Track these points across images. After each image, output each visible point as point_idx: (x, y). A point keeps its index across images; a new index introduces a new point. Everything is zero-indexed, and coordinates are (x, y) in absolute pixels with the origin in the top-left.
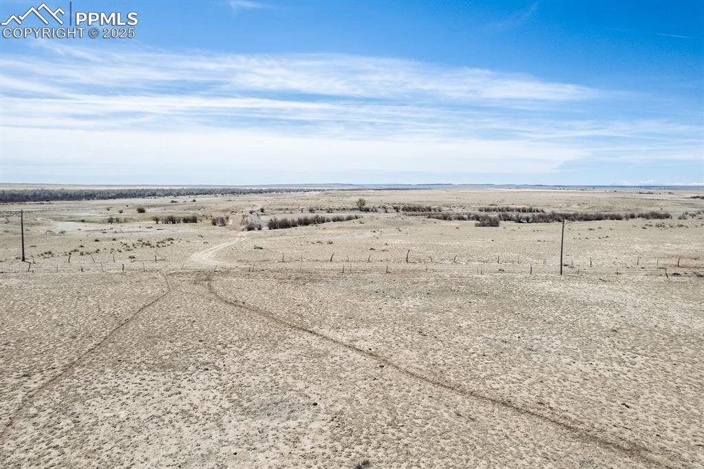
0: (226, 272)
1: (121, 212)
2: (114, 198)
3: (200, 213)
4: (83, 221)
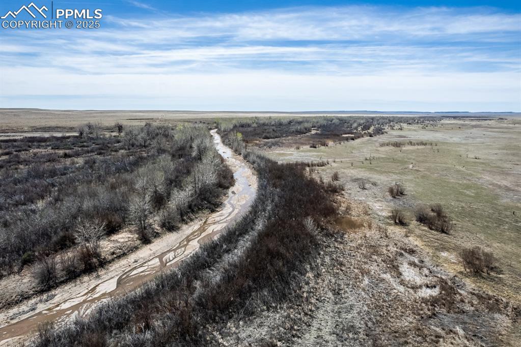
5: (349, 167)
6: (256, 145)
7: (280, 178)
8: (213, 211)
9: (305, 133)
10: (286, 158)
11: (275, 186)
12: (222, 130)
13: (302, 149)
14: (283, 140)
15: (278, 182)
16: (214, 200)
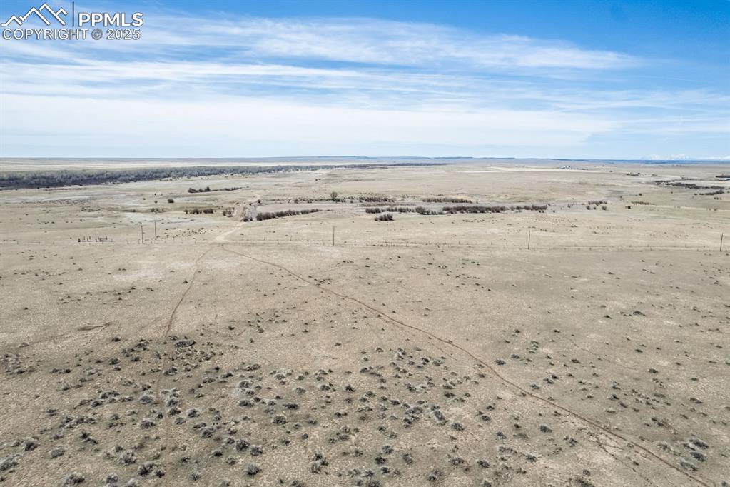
0: (228, 244)
1: (156, 202)
2: (134, 180)
3: (214, 204)
4: (134, 211)
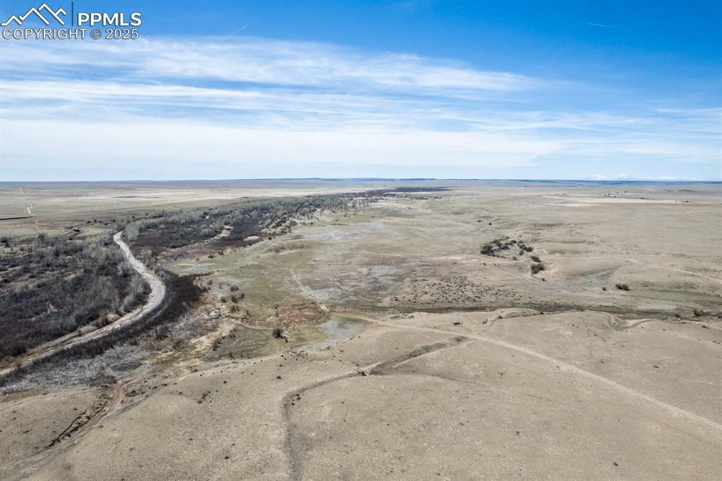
5: (224, 275)
6: (165, 257)
7: (177, 286)
8: (144, 305)
9: (213, 237)
10: (186, 270)
11: (174, 291)
12: (129, 239)
13: (201, 260)
14: (189, 249)
15: (176, 289)
16: (144, 300)
